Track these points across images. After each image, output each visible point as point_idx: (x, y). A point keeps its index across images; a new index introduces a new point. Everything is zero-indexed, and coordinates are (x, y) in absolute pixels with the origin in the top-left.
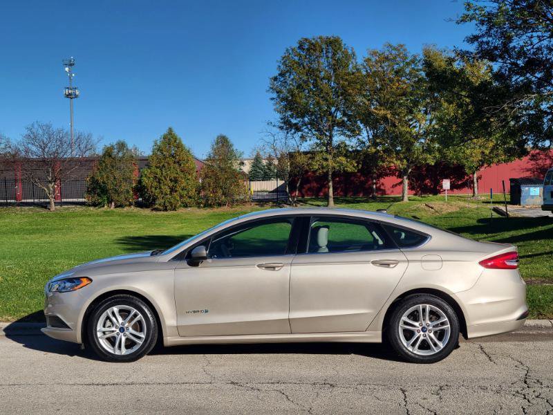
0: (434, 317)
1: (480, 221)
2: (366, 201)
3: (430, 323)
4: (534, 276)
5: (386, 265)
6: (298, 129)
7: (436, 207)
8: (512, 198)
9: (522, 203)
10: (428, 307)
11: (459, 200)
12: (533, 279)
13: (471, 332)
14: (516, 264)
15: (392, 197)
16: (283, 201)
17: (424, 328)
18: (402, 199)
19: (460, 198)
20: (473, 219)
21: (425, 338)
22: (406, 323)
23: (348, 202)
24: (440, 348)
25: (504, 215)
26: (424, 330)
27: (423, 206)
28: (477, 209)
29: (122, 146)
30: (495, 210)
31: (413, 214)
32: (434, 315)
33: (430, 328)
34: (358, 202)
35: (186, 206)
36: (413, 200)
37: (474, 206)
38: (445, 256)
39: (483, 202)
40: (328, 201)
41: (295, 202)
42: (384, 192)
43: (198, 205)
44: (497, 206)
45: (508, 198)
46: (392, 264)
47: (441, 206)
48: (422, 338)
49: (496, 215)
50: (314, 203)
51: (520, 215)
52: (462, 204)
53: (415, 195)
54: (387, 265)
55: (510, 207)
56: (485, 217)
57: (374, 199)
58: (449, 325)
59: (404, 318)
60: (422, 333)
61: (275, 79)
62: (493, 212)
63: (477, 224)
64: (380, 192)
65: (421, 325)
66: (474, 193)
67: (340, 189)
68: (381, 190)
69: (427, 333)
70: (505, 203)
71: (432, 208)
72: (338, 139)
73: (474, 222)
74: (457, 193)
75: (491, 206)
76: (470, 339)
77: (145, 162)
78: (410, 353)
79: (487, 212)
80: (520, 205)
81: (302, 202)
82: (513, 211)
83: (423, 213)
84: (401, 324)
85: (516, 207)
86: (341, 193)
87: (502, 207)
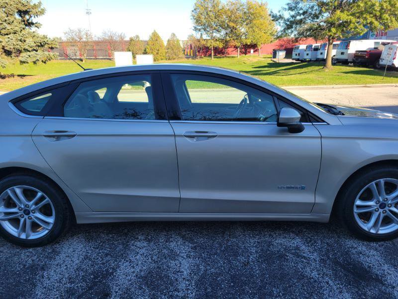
6: (199, 30)
7: (251, 60)
25: (275, 62)
27: (246, 59)
29: (137, 37)
35: (162, 59)
43: (166, 59)
44: (271, 59)
61: (193, 11)
62: (271, 61)
66: (259, 54)
71: (249, 60)
72: (215, 34)
77: (147, 43)
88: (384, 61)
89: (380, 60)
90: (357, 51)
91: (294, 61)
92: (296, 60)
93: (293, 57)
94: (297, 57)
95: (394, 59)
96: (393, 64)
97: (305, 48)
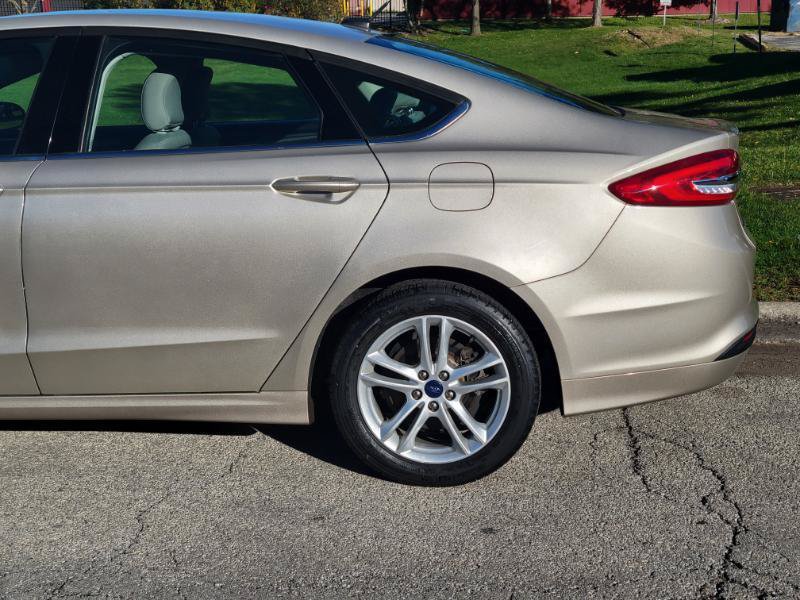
0: (466, 352)
1: (713, 58)
2: (536, 27)
3: (450, 370)
4: (792, 178)
5: (318, 192)
7: (646, 36)
8: (772, 20)
9: (789, 29)
10: (447, 324)
11: (687, 24)
12: (790, 184)
13: (573, 398)
14: (727, 189)
15: (578, 20)
16: (399, 26)
17: (433, 383)
18: (592, 22)
19: (688, 21)
20: (704, 55)
21: (434, 414)
22: (380, 370)
23: (506, 28)
24: (479, 442)
25: (756, 49)
26: (434, 389)
27: (624, 34)
28: (712, 38)
30: (743, 40)
31: (607, 47)
32: (465, 347)
33: (453, 384)
34: (522, 28)
36: (612, 25)
37: (707, 33)
38: (503, 166)
39: (726, 28)
40: (471, 26)
41: (418, 28)
42: (566, 11)
44: (747, 33)
45: (766, 19)
46: (340, 190)
47: (653, 34)
48: (426, 413)
49: (741, 48)
50: (450, 30)
51: (783, 48)
52: (688, 30)
53: (617, 15)
54: (326, 195)
55: (767, 36)
56: (724, 52)
57: (549, 23)
58: (507, 379)
59: (376, 354)
60: (426, 399)
62: (738, 43)
63: (709, 64)
64: (560, 12)
65: (423, 375)
66: (712, 12)
67: (495, 6)
68: (561, 8)
69: (442, 400)
70: (760, 29)
71: (638, 37)
73: (703, 61)
74: (684, 12)
75: (737, 34)
76: (570, 416)
78: (391, 457)
79: (729, 44)
80: (785, 31)
81: (431, 28)
82: (771, 40)
83: (623, 46)
84: (366, 370)
85: (779, 35)
86: (498, 13)
87: (754, 36)
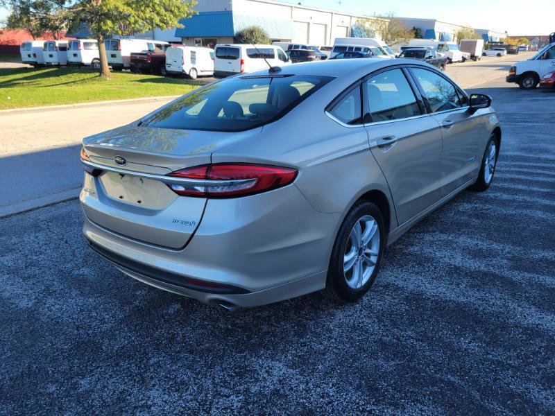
88: (171, 67)
89: (167, 66)
90: (132, 54)
91: (28, 66)
92: (31, 64)
93: (23, 60)
94: (32, 59)
95: (183, 64)
96: (183, 71)
97: (42, 46)
